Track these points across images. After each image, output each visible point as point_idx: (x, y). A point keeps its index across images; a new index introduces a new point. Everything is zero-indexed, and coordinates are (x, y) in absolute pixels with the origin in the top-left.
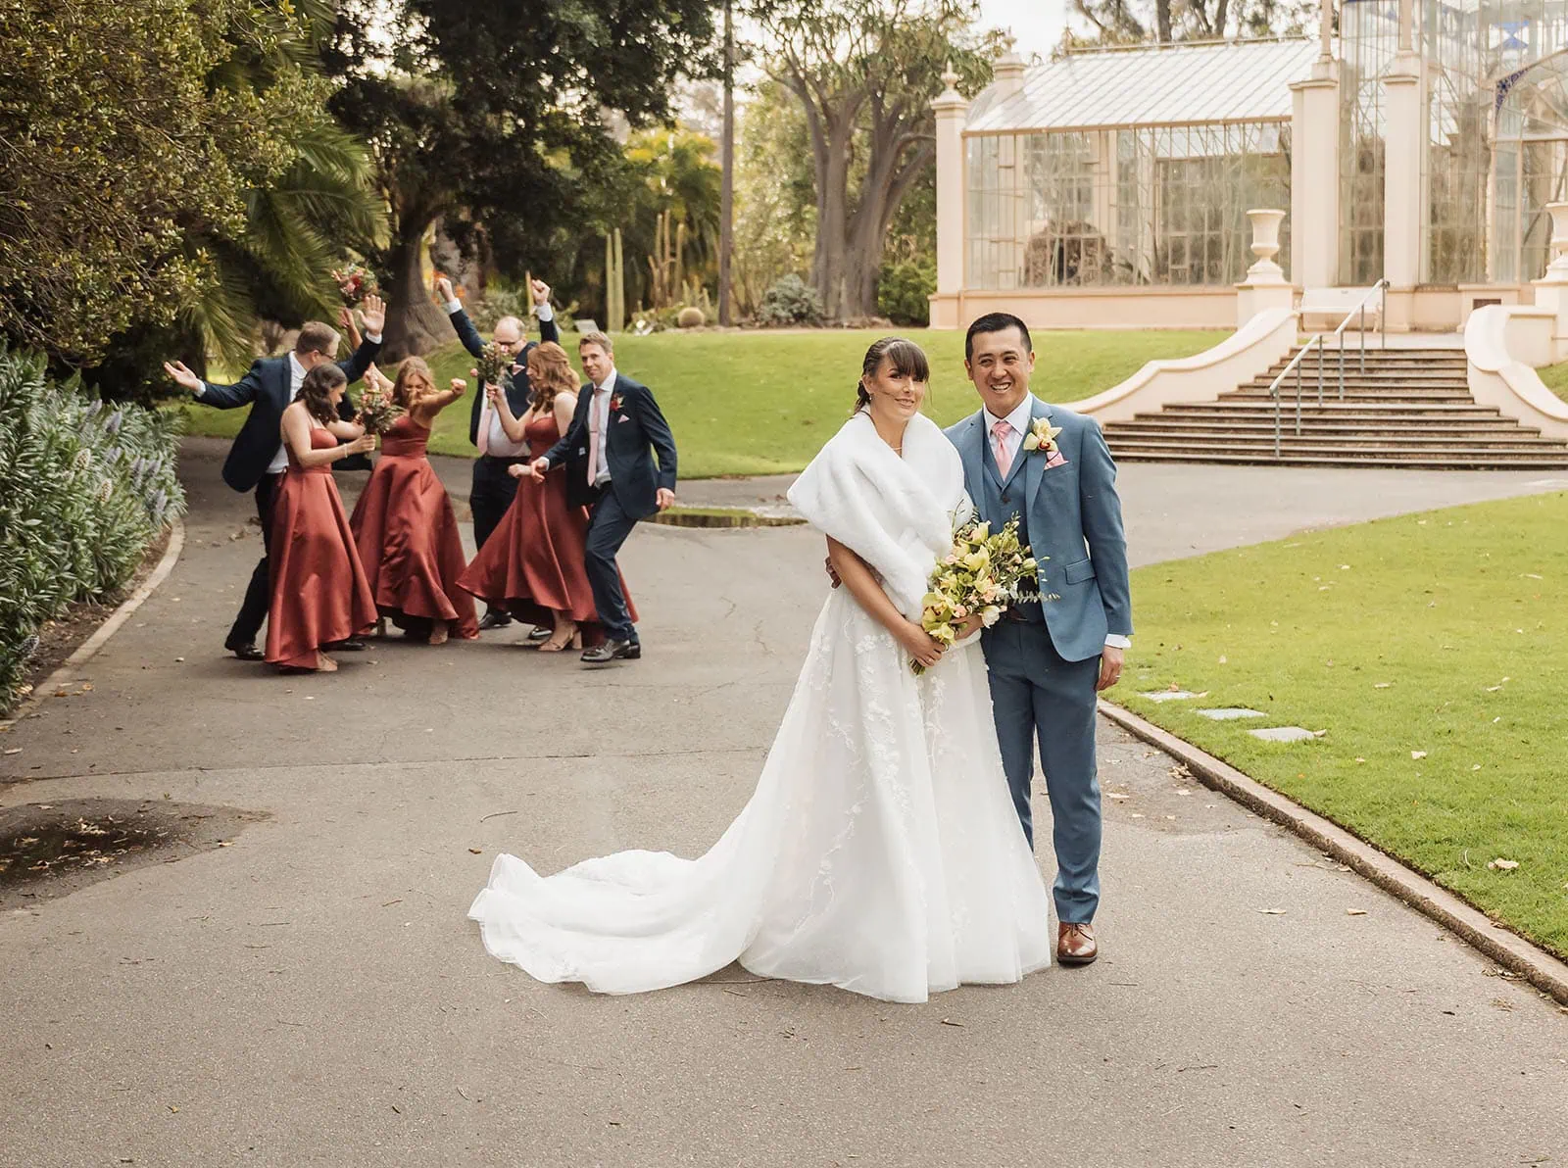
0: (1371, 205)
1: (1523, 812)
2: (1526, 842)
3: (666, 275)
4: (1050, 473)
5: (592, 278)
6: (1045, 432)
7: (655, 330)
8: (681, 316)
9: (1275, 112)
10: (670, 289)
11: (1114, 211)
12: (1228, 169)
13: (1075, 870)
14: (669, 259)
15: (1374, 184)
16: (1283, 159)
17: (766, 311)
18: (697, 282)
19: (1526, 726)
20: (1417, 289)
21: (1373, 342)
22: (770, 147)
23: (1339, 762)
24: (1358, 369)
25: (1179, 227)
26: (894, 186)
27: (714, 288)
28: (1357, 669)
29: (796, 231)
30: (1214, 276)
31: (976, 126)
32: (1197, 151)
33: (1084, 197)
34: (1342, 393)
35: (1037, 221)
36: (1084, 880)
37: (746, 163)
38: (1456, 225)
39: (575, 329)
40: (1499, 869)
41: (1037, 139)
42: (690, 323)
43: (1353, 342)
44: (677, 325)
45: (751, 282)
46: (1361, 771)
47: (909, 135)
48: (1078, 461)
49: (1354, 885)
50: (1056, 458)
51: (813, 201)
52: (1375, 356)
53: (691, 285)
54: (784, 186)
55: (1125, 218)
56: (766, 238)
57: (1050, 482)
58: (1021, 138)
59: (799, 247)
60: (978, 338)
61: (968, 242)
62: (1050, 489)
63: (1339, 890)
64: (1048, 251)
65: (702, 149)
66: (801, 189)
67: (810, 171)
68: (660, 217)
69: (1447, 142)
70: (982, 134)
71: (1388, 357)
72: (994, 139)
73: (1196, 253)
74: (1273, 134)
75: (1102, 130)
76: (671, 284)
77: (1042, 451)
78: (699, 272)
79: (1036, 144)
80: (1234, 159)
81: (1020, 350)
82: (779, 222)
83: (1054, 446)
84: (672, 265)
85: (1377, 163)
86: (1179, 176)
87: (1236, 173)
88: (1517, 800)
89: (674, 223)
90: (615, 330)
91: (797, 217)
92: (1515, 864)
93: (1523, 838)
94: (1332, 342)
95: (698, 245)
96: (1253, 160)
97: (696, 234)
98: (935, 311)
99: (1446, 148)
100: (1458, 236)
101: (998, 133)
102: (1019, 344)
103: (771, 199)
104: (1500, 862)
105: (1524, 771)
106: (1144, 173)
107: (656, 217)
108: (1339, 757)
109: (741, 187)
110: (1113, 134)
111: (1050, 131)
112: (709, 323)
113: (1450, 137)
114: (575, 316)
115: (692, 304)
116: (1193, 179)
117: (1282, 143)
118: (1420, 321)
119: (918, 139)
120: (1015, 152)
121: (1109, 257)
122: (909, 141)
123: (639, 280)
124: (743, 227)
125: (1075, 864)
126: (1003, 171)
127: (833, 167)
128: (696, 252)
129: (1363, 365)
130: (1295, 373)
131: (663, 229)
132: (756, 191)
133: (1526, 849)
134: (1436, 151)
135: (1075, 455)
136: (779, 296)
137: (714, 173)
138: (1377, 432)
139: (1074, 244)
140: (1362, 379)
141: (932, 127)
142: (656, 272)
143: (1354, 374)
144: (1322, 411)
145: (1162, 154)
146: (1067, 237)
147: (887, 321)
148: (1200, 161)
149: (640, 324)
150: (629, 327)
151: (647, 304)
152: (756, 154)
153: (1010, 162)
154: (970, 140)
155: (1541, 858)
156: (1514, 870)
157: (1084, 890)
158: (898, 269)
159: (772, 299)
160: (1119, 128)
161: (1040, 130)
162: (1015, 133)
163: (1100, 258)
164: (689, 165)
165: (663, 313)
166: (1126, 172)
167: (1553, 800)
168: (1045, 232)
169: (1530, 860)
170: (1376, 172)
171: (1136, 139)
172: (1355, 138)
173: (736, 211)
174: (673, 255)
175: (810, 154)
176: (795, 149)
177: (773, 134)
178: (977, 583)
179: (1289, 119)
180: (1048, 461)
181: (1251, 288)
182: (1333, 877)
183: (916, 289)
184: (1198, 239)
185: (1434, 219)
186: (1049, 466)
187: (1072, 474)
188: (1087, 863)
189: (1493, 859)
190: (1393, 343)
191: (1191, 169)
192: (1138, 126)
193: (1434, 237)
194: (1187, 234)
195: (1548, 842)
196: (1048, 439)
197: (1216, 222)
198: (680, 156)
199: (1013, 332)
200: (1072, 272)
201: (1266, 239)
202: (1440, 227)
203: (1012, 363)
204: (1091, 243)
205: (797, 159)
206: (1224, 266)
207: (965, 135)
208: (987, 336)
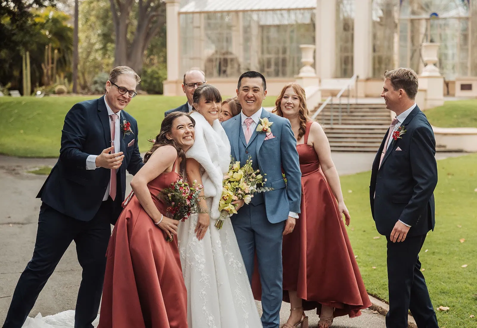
0: (349, 45)
1: (447, 287)
2: (451, 299)
3: (50, 72)
4: (267, 142)
5: (16, 73)
6: (266, 124)
7: (45, 95)
8: (56, 89)
9: (309, 6)
10: (52, 78)
11: (242, 47)
12: (289, 30)
13: (271, 313)
14: (50, 65)
15: (350, 36)
16: (312, 26)
17: (93, 88)
18: (62, 75)
19: (439, 253)
20: (368, 80)
21: (352, 101)
22: (93, 19)
23: (366, 268)
24: (346, 112)
25: (269, 52)
26: (148, 35)
27: (70, 78)
28: (364, 231)
29: (104, 54)
30: (284, 74)
31: (184, 10)
32: (277, 22)
33: (228, 40)
34: (340, 122)
35: (209, 51)
36: (274, 318)
37: (83, 25)
38: (384, 53)
39: (10, 95)
40: (441, 310)
41: (209, 15)
42: (60, 92)
43: (344, 101)
44: (54, 93)
45: (86, 75)
46: (375, 272)
47: (154, 13)
48: (279, 137)
49: (380, 319)
50: (270, 135)
51: (112, 41)
52: (354, 106)
53: (60, 76)
54: (99, 35)
55: (246, 49)
56: (91, 58)
57: (267, 145)
58: (203, 15)
59: (106, 61)
60: (244, 79)
61: (181, 59)
62: (266, 148)
63: (374, 321)
64: (214, 64)
65: (65, 19)
66: (106, 37)
67: (110, 29)
68: (47, 47)
69: (378, 20)
70: (186, 13)
71: (358, 107)
72: (191, 15)
73: (276, 64)
74: (308, 15)
75: (237, 12)
76: (52, 76)
77: (264, 132)
78: (63, 71)
79: (209, 18)
80: (292, 25)
81: (261, 88)
82: (97, 51)
83: (269, 130)
84: (52, 68)
85: (351, 27)
86: (268, 32)
87: (292, 31)
88: (443, 282)
89: (53, 50)
90: (27, 95)
91: (104, 49)
92: (448, 308)
93: (449, 298)
94: (336, 101)
95: (62, 60)
96: (300, 26)
97: (62, 55)
98: (167, 88)
99: (378, 23)
100: (384, 58)
101: (193, 13)
102: (261, 85)
103: (93, 40)
104: (441, 307)
105: (443, 271)
106: (255, 31)
107: (45, 48)
108: (365, 267)
109: (81, 35)
110: (241, 14)
111: (215, 12)
112: (69, 93)
113: (380, 18)
114: (10, 89)
115: (61, 84)
116: (273, 34)
117: (312, 20)
118: (369, 93)
119: (157, 16)
120: (200, 21)
121: (239, 65)
122: (154, 16)
123: (37, 74)
124: (82, 53)
125: (271, 311)
126: (195, 29)
127: (122, 27)
128: (62, 63)
129: (349, 110)
130: (321, 113)
131: (48, 53)
132: (87, 37)
133: (451, 302)
134: (374, 23)
135: (278, 134)
136: (99, 81)
137: (70, 29)
138: (355, 138)
139: (226, 60)
140: (349, 116)
141: (164, 11)
142: (45, 71)
143: (345, 114)
144: (332, 129)
145: (262, 23)
146: (222, 57)
147: (145, 92)
148: (278, 26)
149: (39, 93)
150: (34, 94)
151: (41, 85)
152: (86, 22)
153: (198, 25)
154: (182, 16)
155: (458, 305)
156: (448, 311)
157: (274, 322)
158: (149, 70)
159: (95, 83)
160: (244, 11)
161: (210, 12)
162: (200, 13)
163: (236, 66)
164: (58, 26)
165: (49, 88)
166: (247, 30)
167: (458, 282)
168: (213, 54)
169: (454, 306)
170: (351, 31)
171: (251, 17)
172: (341, 17)
173: (79, 45)
174: (53, 63)
175: (110, 22)
176: (103, 19)
177: (94, 13)
178: (240, 186)
179: (314, 8)
180: (266, 136)
181: (301, 78)
182: (371, 316)
183: (158, 79)
184: (277, 59)
185: (374, 50)
186: (267, 139)
187: (277, 143)
188: (276, 310)
189: (438, 306)
190: (360, 101)
191: (273, 30)
192: (252, 11)
193: (374, 59)
194: (273, 56)
195: (460, 299)
196: (267, 127)
197: (284, 52)
198: (55, 21)
199: (259, 80)
200: (225, 72)
201: (307, 58)
202: (377, 54)
203: (256, 92)
204: (232, 60)
205: (104, 24)
206: (289, 69)
207: (180, 14)
208: (248, 79)
